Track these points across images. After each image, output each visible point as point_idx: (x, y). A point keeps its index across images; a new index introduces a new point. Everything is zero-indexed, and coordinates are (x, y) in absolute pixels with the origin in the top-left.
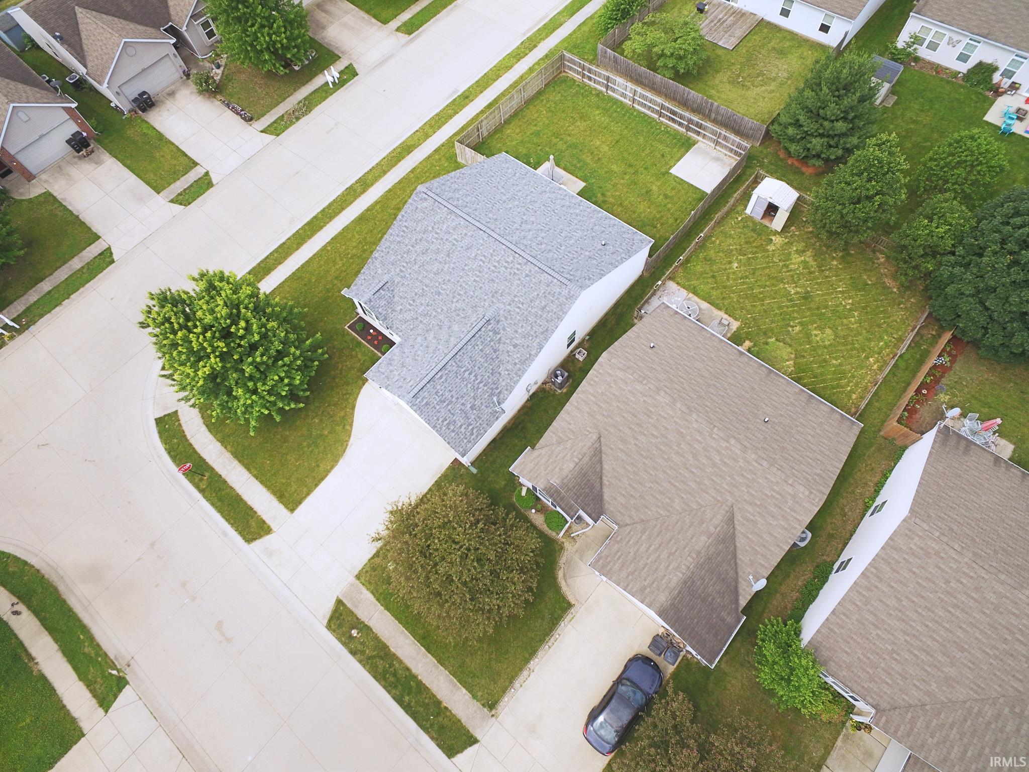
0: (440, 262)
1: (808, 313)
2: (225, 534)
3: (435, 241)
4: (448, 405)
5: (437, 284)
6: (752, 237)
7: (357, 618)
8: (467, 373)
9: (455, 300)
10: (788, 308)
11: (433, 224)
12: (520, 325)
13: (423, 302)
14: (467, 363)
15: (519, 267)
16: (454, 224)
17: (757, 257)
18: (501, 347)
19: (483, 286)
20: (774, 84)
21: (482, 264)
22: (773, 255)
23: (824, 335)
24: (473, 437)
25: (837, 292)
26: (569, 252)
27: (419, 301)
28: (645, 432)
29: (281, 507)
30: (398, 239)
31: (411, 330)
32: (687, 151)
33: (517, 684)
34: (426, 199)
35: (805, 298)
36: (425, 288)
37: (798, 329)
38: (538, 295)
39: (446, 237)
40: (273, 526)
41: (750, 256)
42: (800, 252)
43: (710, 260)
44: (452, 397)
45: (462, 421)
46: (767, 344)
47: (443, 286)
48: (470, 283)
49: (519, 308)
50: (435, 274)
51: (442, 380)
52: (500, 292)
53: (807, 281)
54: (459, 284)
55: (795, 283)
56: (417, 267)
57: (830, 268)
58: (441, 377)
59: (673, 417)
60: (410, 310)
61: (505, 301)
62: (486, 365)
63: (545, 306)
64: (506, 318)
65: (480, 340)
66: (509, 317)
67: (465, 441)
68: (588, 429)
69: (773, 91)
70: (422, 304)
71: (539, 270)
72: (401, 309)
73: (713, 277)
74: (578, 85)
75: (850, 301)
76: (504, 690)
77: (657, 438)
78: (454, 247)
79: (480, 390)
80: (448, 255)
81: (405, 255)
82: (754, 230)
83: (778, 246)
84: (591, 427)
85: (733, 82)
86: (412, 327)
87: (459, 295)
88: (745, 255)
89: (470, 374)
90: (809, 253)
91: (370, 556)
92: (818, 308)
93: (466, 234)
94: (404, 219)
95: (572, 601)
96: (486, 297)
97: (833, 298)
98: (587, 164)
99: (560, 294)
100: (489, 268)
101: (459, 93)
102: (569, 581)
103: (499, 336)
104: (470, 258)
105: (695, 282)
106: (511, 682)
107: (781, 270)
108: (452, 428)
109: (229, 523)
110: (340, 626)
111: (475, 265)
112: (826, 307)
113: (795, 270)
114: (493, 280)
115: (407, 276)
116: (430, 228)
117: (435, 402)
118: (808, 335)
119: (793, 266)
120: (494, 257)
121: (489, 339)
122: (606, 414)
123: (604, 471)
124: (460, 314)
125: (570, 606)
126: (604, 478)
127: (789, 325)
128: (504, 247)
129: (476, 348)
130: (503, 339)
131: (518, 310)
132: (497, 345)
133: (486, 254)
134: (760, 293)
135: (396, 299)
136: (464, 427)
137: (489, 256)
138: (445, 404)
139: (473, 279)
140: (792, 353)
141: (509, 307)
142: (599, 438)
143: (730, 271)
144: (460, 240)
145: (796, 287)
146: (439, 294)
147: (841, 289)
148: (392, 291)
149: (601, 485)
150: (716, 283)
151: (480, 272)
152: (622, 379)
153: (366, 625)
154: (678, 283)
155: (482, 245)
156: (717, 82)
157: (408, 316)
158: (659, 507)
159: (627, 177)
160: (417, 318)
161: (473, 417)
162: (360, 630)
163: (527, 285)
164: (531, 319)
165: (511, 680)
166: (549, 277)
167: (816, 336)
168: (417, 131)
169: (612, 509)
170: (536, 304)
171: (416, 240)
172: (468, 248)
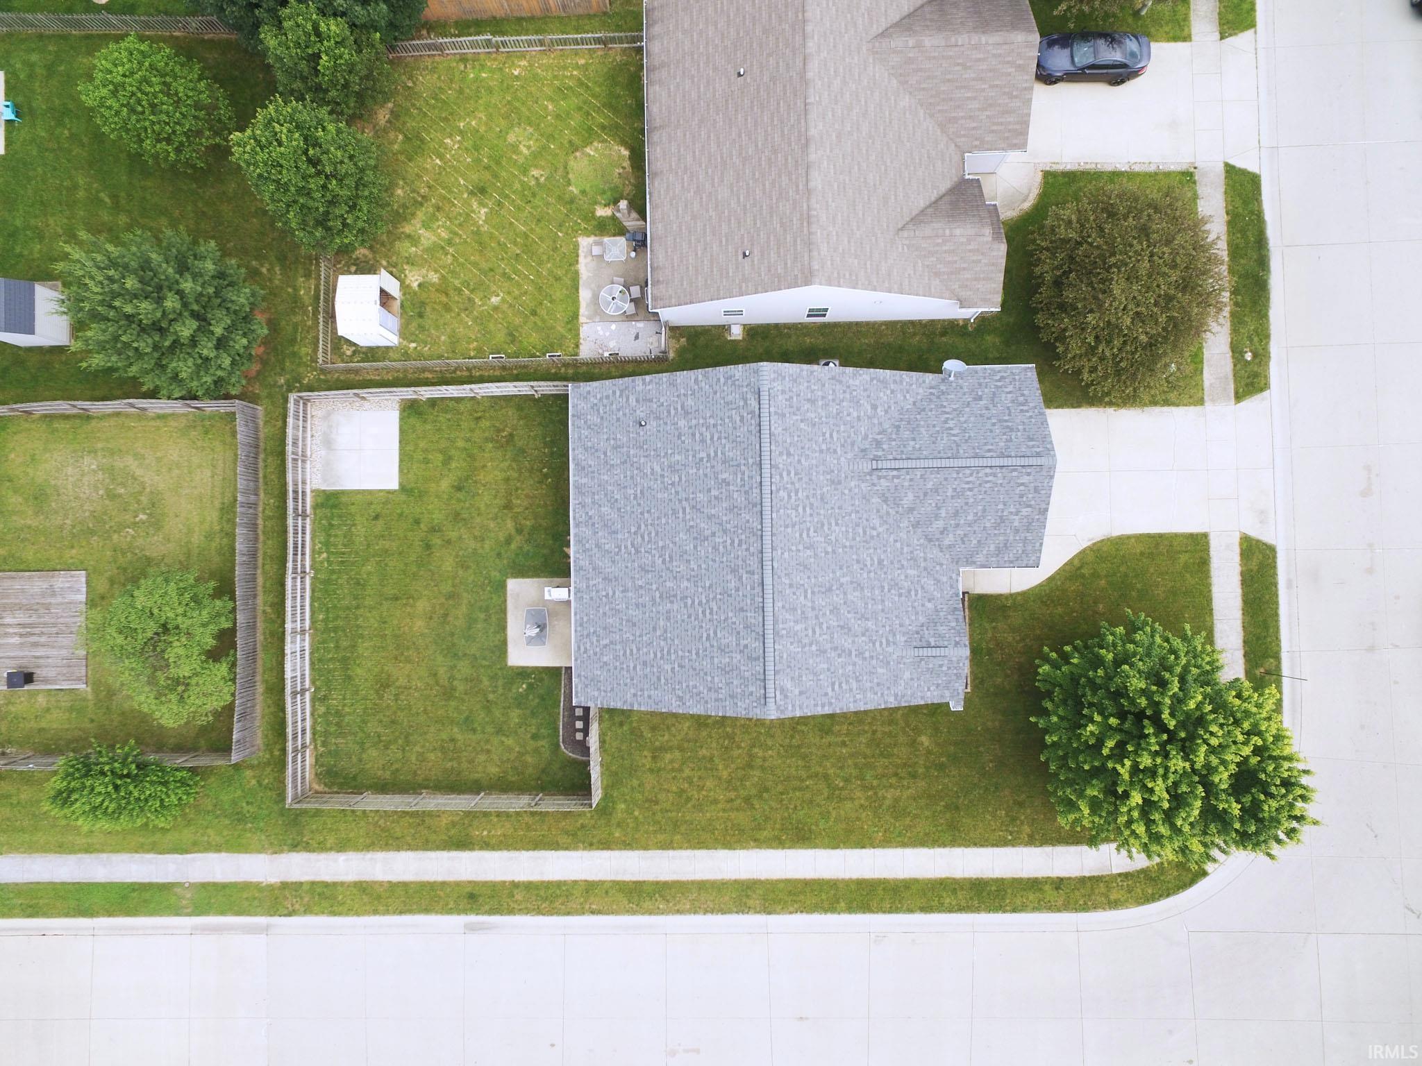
0: (845, 594)
1: (504, 174)
2: (1289, 585)
3: (824, 626)
4: (1006, 421)
5: (872, 575)
6: (434, 309)
7: (1235, 366)
8: (953, 432)
9: (875, 533)
10: (513, 201)
11: (807, 648)
12: (848, 418)
13: (903, 577)
14: (943, 442)
15: (785, 474)
16: (788, 616)
17: (462, 284)
18: (886, 426)
19: (836, 507)
20: (119, 464)
21: (812, 530)
22: (444, 267)
23: (521, 139)
24: (1005, 375)
25: (445, 163)
26: (703, 441)
27: (906, 584)
28: (862, 180)
29: (1213, 553)
30: (854, 685)
31: (941, 565)
32: (343, 492)
33: (1152, 168)
34: (782, 690)
35: (483, 191)
36: (886, 590)
37: (535, 172)
38: (802, 421)
39: (810, 614)
40: (1237, 541)
41: (467, 292)
42: (413, 239)
43: (511, 334)
44: (994, 424)
45: (1004, 395)
46: (583, 192)
47: (868, 563)
48: (844, 529)
49: (831, 436)
50: (862, 589)
51: (990, 447)
52: (829, 477)
53: (454, 205)
54: (853, 543)
55: (468, 215)
56: (870, 624)
57: (413, 191)
58: (989, 451)
59: (828, 157)
60: (923, 588)
61: (835, 462)
62: (922, 423)
63: (808, 400)
64: (853, 444)
65: (905, 450)
66: (849, 441)
67: (1017, 377)
68: (900, 250)
69: (135, 455)
70: (906, 577)
71: (773, 443)
72: (929, 601)
73: (534, 313)
74: (324, 744)
75: (448, 141)
76: (1168, 174)
77: (859, 163)
78: (816, 590)
79: (954, 407)
80: (830, 590)
81: (867, 654)
82: (421, 315)
83: (424, 271)
84: (897, 248)
85: (156, 523)
86: (938, 568)
87: (865, 532)
88: (469, 299)
89: (951, 429)
90: (408, 229)
91: (1173, 409)
92: (487, 168)
93: (791, 586)
94: (825, 700)
95: (1039, 177)
96: (846, 492)
97: (458, 161)
98: (471, 605)
99: (783, 392)
100: (811, 515)
101: (472, 918)
102: (1025, 191)
103: (879, 437)
104: (816, 555)
105: (559, 328)
106: (1156, 174)
107: (460, 243)
108: (1021, 399)
109: (1277, 590)
110: (1256, 375)
111: (819, 539)
112: (478, 161)
113: (447, 228)
114: (822, 499)
115: (888, 628)
116: (814, 648)
117: (1019, 434)
118: (536, 156)
119: (443, 234)
120: (794, 519)
121: (894, 443)
122: (873, 239)
123: (928, 203)
124: (884, 511)
125: (1047, 174)
126: (933, 199)
127: (538, 184)
128: (774, 515)
129: (917, 446)
130: (876, 430)
131: (835, 435)
132: (890, 430)
133: (797, 535)
134: (515, 243)
135: (922, 619)
136: (1007, 390)
137: (797, 527)
138: (1010, 424)
139: (837, 528)
140: (576, 158)
141: (839, 449)
142: (902, 229)
143: (508, 299)
144: (802, 590)
145: (473, 211)
146: (880, 562)
147: (438, 161)
148: (917, 633)
149: (941, 198)
150: (541, 304)
151: (823, 525)
152: (828, 243)
153: (1233, 351)
154: (577, 346)
155: (790, 550)
156: (171, 546)
157: (929, 583)
158: (919, 121)
159: (453, 535)
160: (925, 569)
161: (986, 390)
162: (1242, 353)
163: (799, 444)
164: (834, 409)
165: (1154, 176)
166: (772, 422)
167: (529, 147)
168: (593, 912)
169: (954, 171)
170: (813, 415)
171: (839, 656)
172: (805, 567)
